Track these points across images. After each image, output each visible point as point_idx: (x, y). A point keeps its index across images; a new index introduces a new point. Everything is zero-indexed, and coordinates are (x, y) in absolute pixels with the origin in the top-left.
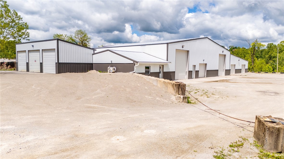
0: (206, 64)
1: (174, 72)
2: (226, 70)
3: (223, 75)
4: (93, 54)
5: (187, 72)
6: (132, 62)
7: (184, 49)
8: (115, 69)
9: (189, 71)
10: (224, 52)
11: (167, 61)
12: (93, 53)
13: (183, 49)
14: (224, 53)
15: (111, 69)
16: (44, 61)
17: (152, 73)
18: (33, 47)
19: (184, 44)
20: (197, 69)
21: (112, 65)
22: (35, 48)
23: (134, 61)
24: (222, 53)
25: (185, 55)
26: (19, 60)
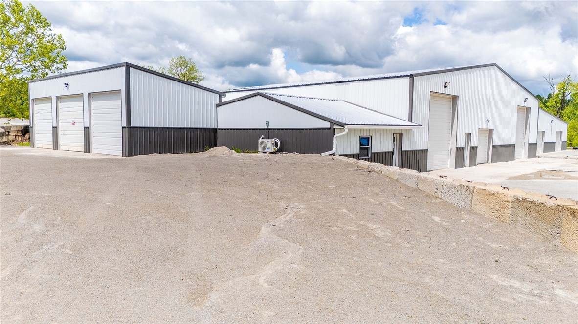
0: (491, 131)
1: (425, 150)
2: (529, 145)
3: (523, 157)
4: (218, 106)
5: (451, 149)
6: (327, 125)
7: (448, 91)
8: (277, 145)
9: (458, 149)
10: (527, 100)
11: (411, 122)
12: (218, 102)
13: (445, 90)
14: (527, 105)
15: (269, 143)
16: (93, 123)
17: (374, 153)
18: (68, 88)
19: (448, 77)
20: (474, 143)
21: (269, 132)
22: (72, 91)
23: (333, 122)
24: (522, 104)
25: (447, 106)
26: (35, 122)
